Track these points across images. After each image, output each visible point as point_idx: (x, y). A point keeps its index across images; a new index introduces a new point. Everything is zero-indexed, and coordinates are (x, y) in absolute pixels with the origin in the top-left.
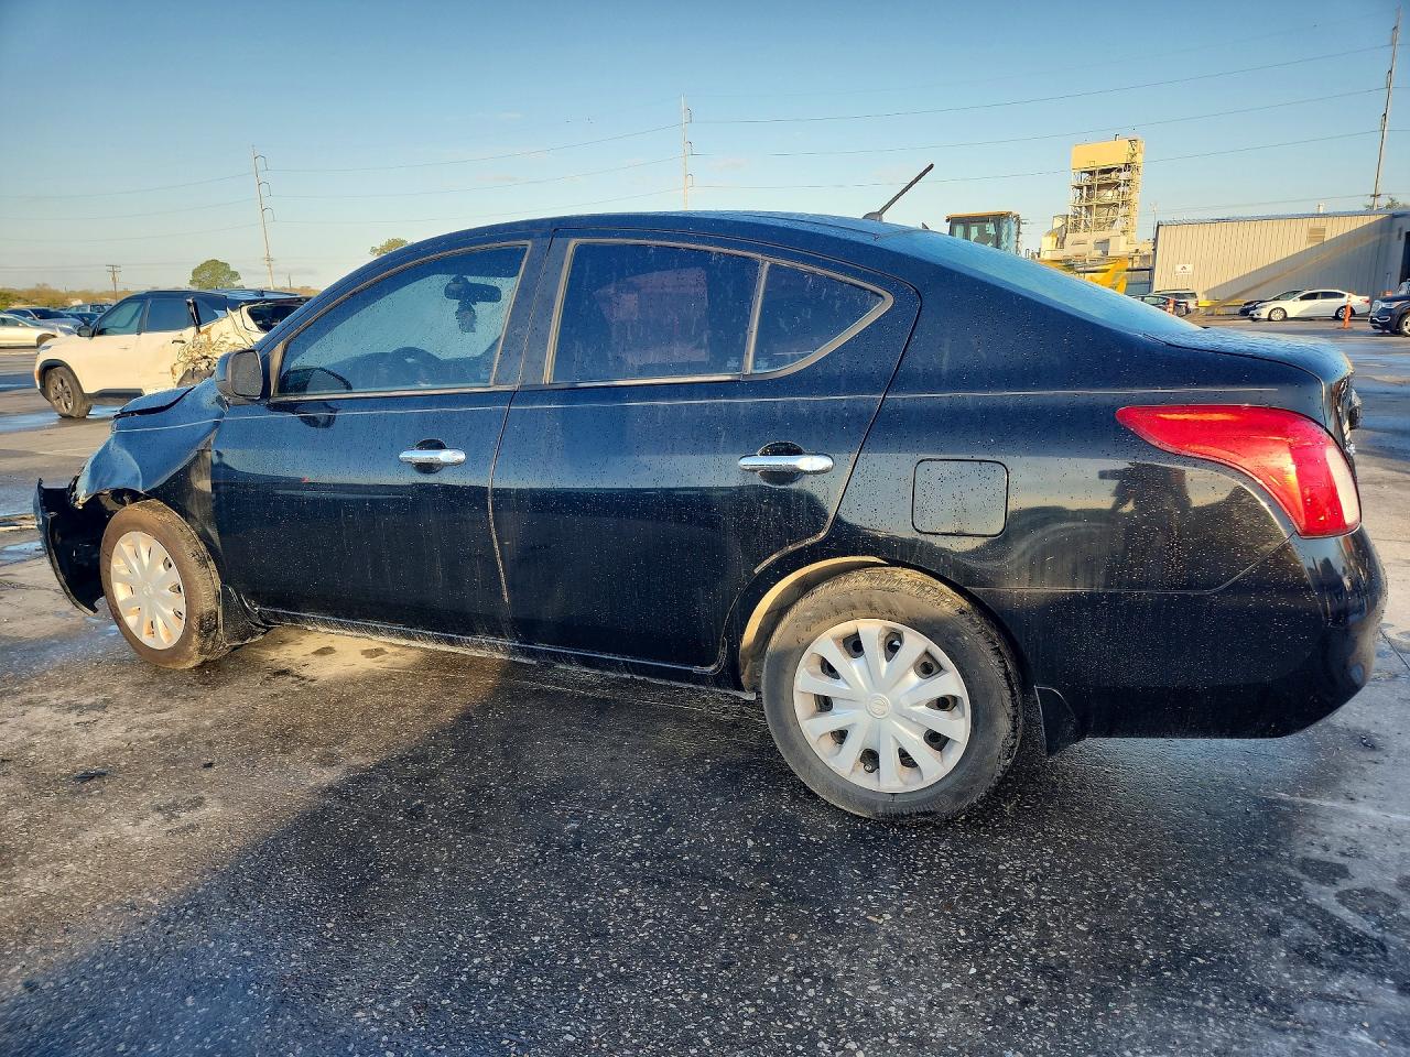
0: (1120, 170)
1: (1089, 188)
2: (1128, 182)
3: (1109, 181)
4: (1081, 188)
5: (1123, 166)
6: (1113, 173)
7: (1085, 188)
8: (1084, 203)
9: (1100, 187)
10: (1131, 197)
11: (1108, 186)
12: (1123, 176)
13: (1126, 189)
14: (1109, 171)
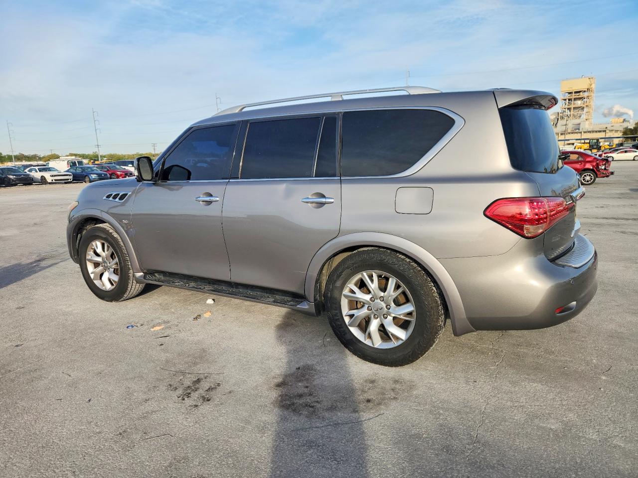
0: (585, 91)
1: (569, 100)
2: (588, 97)
3: (580, 96)
4: (565, 100)
5: (586, 90)
6: (581, 93)
7: (567, 100)
8: (567, 107)
9: (575, 99)
10: (590, 103)
11: (580, 99)
12: (586, 94)
13: (588, 100)
14: (580, 92)
